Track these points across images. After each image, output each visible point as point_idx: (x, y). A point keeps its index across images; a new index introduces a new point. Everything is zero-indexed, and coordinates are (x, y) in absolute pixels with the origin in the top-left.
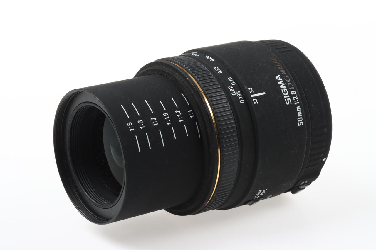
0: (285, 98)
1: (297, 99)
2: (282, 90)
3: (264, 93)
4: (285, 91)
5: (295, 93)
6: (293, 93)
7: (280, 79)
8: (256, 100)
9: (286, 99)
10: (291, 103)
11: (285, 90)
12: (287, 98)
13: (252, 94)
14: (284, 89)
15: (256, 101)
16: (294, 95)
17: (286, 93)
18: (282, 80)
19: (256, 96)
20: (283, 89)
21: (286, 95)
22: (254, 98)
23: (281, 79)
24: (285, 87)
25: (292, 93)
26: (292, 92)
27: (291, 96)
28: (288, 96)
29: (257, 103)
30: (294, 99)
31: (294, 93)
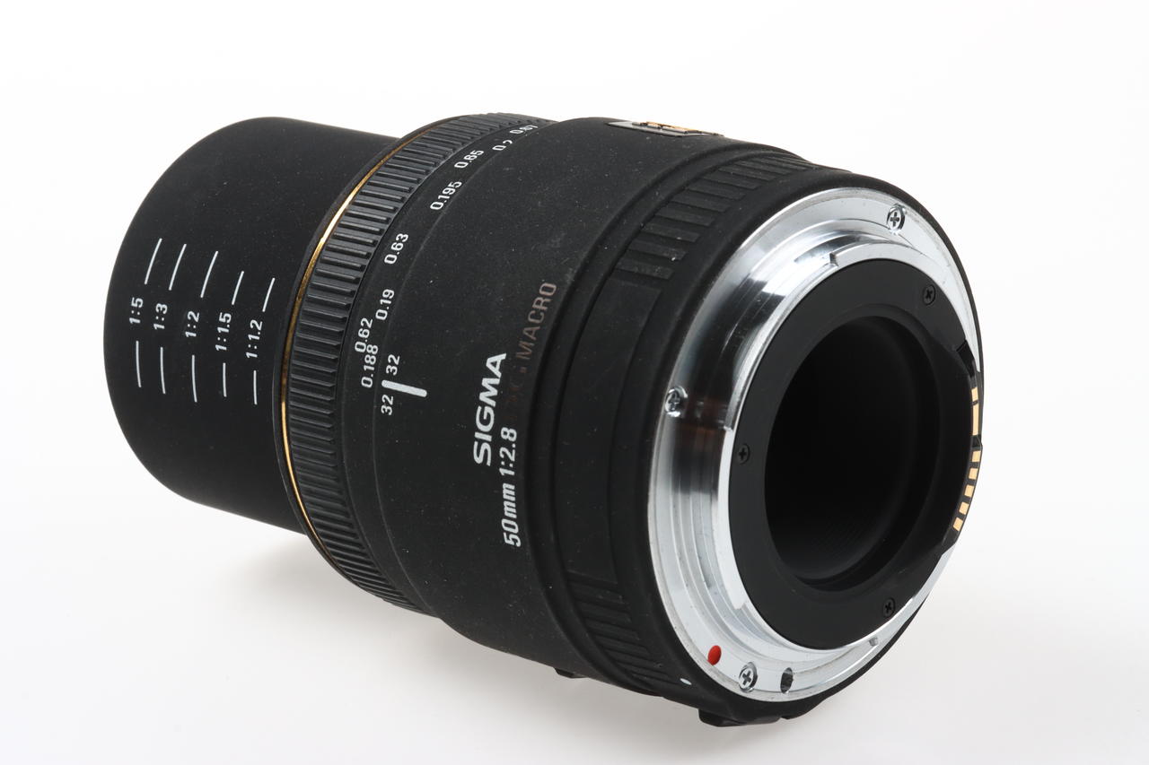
0: (477, 439)
1: (512, 458)
2: (480, 408)
3: (422, 393)
4: (485, 417)
5: (514, 439)
6: (509, 434)
7: (496, 371)
8: (391, 403)
9: (476, 444)
10: (489, 463)
11: (489, 415)
12: (481, 442)
13: (390, 377)
14: (488, 410)
15: (387, 404)
16: (507, 444)
17: (485, 423)
18: (499, 374)
19: (396, 392)
20: (484, 405)
21: (483, 432)
22: (390, 392)
23: (500, 370)
24: (493, 403)
25: (505, 433)
26: (504, 429)
27: (497, 442)
28: (489, 438)
29: (390, 414)
30: (502, 456)
31: (512, 435)
